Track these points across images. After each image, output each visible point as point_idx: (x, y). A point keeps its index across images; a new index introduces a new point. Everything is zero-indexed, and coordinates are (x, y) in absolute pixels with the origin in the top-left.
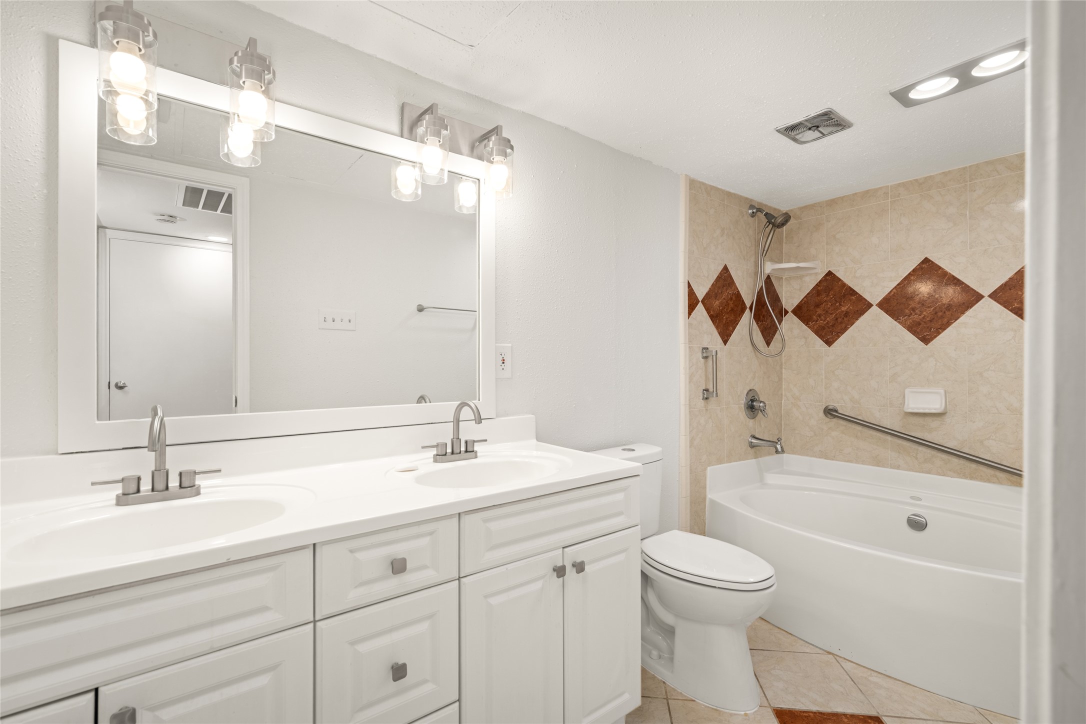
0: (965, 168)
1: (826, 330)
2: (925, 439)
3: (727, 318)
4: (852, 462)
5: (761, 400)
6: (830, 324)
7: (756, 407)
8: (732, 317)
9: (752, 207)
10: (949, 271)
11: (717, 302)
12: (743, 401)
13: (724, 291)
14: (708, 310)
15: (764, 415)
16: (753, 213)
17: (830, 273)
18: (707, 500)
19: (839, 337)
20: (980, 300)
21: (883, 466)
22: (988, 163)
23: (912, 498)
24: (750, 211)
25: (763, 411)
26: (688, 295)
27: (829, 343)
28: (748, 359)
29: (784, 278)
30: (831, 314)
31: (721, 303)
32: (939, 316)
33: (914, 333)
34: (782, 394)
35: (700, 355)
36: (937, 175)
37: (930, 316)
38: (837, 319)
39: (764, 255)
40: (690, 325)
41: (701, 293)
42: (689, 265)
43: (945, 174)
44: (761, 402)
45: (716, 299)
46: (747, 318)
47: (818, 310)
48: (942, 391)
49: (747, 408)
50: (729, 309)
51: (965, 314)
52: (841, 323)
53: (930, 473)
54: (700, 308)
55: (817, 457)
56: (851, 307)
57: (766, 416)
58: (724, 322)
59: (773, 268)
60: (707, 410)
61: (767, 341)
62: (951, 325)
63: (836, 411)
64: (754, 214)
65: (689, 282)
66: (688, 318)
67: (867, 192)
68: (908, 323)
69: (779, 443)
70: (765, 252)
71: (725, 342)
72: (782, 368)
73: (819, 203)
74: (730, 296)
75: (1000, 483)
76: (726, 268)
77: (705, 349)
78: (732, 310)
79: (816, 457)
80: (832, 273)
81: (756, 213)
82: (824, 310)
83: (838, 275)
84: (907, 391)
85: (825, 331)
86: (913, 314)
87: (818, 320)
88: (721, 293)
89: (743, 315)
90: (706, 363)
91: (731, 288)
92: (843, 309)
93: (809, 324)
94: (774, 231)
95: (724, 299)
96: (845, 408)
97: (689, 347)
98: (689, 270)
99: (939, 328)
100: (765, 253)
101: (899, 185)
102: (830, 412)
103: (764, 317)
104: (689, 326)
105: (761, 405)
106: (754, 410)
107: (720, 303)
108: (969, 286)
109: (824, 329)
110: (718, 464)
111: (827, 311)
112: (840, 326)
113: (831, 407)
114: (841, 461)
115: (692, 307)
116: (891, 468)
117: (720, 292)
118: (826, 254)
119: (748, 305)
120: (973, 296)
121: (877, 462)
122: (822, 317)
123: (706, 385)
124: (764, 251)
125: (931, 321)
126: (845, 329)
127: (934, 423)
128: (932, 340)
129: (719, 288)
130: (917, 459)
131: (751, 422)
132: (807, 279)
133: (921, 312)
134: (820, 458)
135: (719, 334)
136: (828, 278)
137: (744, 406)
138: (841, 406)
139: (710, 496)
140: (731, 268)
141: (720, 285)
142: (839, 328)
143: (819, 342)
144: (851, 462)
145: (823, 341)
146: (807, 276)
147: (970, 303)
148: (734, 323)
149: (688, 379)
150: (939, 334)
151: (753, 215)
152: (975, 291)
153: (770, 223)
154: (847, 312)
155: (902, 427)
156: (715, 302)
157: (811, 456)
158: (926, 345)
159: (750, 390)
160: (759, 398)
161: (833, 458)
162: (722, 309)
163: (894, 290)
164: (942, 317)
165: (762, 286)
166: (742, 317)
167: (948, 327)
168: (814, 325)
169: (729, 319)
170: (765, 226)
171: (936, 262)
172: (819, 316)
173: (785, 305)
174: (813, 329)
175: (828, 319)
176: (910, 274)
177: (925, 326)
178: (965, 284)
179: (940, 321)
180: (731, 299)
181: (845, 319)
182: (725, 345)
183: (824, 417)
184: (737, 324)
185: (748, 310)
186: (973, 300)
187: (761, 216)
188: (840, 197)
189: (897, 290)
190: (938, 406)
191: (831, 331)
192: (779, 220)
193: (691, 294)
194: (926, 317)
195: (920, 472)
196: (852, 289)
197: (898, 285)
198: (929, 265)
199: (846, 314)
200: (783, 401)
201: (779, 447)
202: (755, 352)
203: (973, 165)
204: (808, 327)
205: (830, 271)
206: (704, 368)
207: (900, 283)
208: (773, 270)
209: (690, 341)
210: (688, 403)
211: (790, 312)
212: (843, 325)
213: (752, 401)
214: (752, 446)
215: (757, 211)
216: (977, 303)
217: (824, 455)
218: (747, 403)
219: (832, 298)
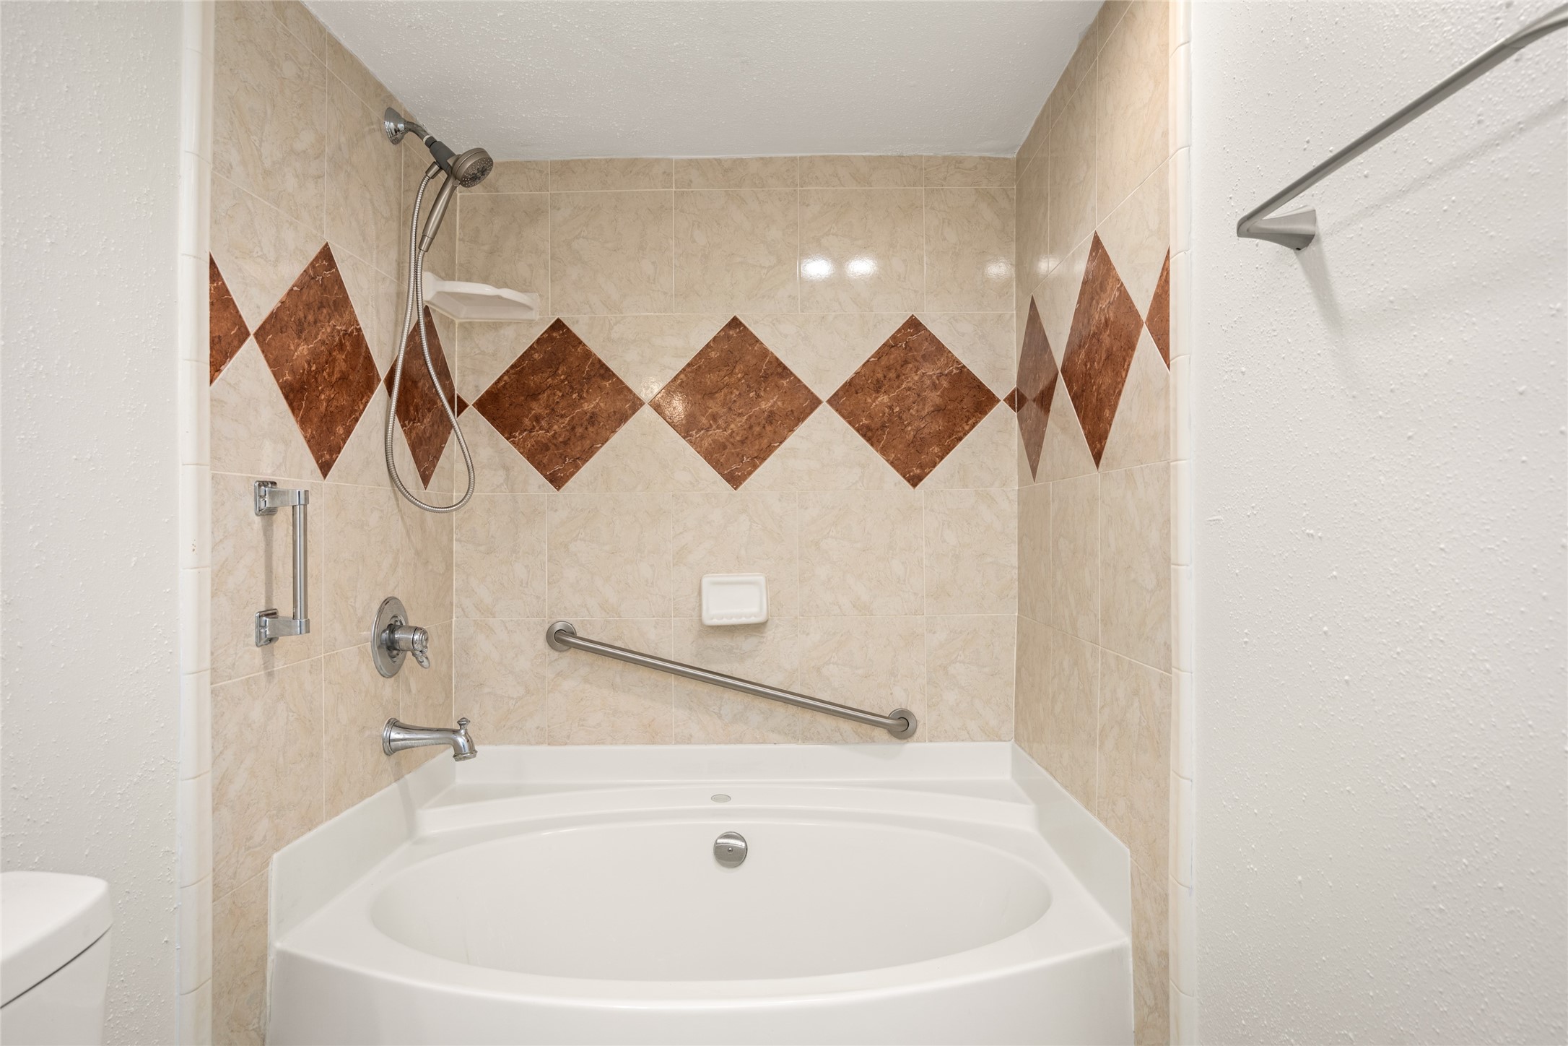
0: (793, 159)
1: (550, 452)
2: (734, 676)
3: (329, 400)
4: (603, 743)
5: (412, 623)
6: (561, 439)
7: (402, 644)
8: (343, 400)
9: (392, 114)
10: (771, 349)
11: (303, 349)
12: (368, 632)
13: (322, 318)
14: (276, 365)
15: (420, 663)
16: (397, 131)
17: (558, 325)
18: (271, 957)
19: (578, 468)
20: (816, 407)
21: (664, 742)
22: (827, 159)
23: (716, 798)
24: (390, 125)
25: (419, 653)
26: (212, 304)
27: (557, 481)
28: (381, 518)
29: (457, 322)
30: (562, 416)
31: (315, 355)
32: (755, 433)
33: (716, 465)
34: (451, 604)
35: (249, 503)
36: (751, 159)
37: (741, 433)
38: (573, 428)
39: (424, 247)
40: (216, 402)
41: (254, 310)
42: (214, 208)
43: (765, 161)
44: (416, 629)
45: (299, 338)
46: (379, 406)
47: (534, 405)
48: (761, 579)
49: (379, 647)
50: (337, 375)
51: (795, 433)
52: (582, 437)
53: (741, 742)
54: (250, 353)
55: (531, 744)
56: (602, 404)
57: (425, 663)
58: (323, 408)
59: (440, 289)
60: (270, 675)
61: (424, 471)
62: (773, 452)
63: (573, 634)
64: (399, 135)
65: (212, 263)
66: (211, 382)
67: (633, 162)
68: (706, 443)
69: (463, 732)
70: (427, 240)
71: (325, 468)
72: (452, 540)
73: (536, 163)
74: (337, 338)
75: (845, 741)
76: (326, 255)
77: (267, 485)
78: (344, 378)
79: (529, 743)
80: (564, 325)
81: (403, 134)
82: (547, 407)
83: (577, 330)
84: (706, 581)
85: (548, 453)
86: (714, 427)
87: (534, 427)
88: (315, 322)
89: (370, 398)
90: (268, 531)
91: (341, 316)
92: (587, 407)
93: (515, 437)
94: (454, 188)
95: (323, 342)
96: (591, 627)
97: (213, 477)
98: (215, 222)
99: (756, 457)
100: (424, 243)
101: (690, 162)
102: (560, 638)
103: (417, 410)
104: (212, 406)
105: (416, 637)
106: (395, 652)
107: (312, 352)
108: (799, 381)
109: (547, 449)
110: (303, 834)
111: (553, 410)
112: (579, 443)
113: (558, 627)
114: (583, 744)
115: (221, 350)
116: (677, 743)
117: (311, 318)
118: (552, 281)
119: (383, 373)
120: (806, 400)
121: (652, 735)
122: (543, 423)
123: (269, 599)
124: (424, 236)
125: (742, 442)
126: (589, 453)
127: (747, 643)
128: (744, 480)
129: (309, 306)
130: (720, 717)
131: (387, 688)
132: (509, 332)
133: (728, 423)
134: (538, 743)
135: (308, 442)
136: (554, 334)
137: (373, 646)
138: (582, 621)
139: (282, 942)
140: (343, 261)
141: (311, 300)
142: (579, 448)
143: (537, 478)
144: (600, 742)
145: (545, 476)
146: (509, 324)
147: (801, 413)
148: (352, 415)
149: (209, 582)
150: (755, 467)
151: (396, 137)
152: (810, 390)
153: (441, 168)
154: (593, 413)
155: (696, 656)
156: (298, 345)
157: (519, 743)
158: (735, 489)
159: (386, 602)
160: (407, 622)
161: (567, 740)
162: (317, 372)
163: (682, 376)
164: (760, 436)
165: (418, 323)
166: (367, 402)
167: (769, 456)
168: (525, 440)
169: (335, 403)
170: (427, 172)
171: (751, 329)
172: (537, 419)
173: (460, 389)
174: (524, 448)
175: (555, 427)
176: (708, 346)
177: (733, 451)
178: (794, 375)
179: (757, 442)
180: (341, 347)
181: (591, 429)
182: (325, 475)
183: (547, 650)
184: (357, 420)
185: (381, 388)
186: (807, 407)
187: (416, 146)
188: (580, 160)
189: (686, 376)
190: (755, 609)
191: (561, 454)
192: (467, 166)
193: (221, 301)
194: (734, 434)
195: (726, 743)
196: (604, 364)
197: (689, 365)
198: (740, 332)
199: (591, 417)
200: (454, 619)
201: (461, 740)
202: (397, 500)
203: (806, 157)
204: (513, 443)
205: (558, 321)
206: (262, 545)
207: (691, 361)
208: (439, 294)
209: (215, 457)
210: (207, 663)
211: (471, 406)
212: (587, 443)
213: (392, 628)
214: (390, 749)
215: (407, 130)
216: (812, 412)
217: (548, 737)
218: (379, 636)
219: (562, 381)
